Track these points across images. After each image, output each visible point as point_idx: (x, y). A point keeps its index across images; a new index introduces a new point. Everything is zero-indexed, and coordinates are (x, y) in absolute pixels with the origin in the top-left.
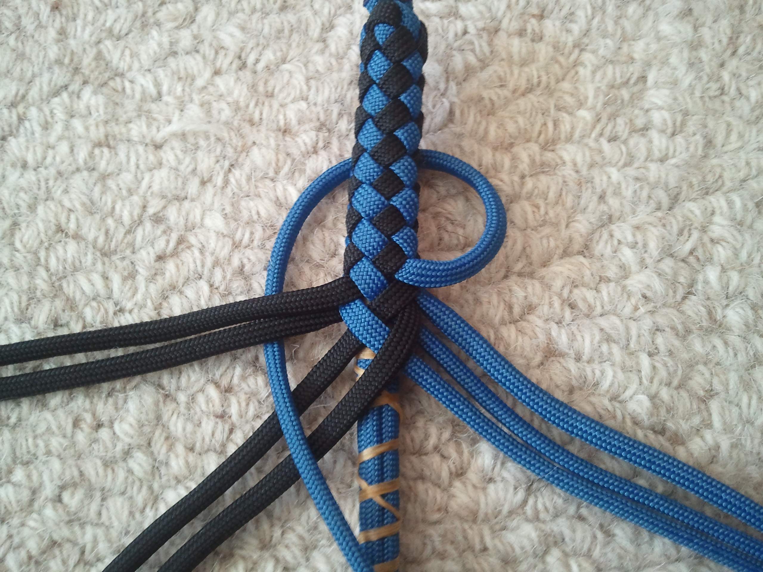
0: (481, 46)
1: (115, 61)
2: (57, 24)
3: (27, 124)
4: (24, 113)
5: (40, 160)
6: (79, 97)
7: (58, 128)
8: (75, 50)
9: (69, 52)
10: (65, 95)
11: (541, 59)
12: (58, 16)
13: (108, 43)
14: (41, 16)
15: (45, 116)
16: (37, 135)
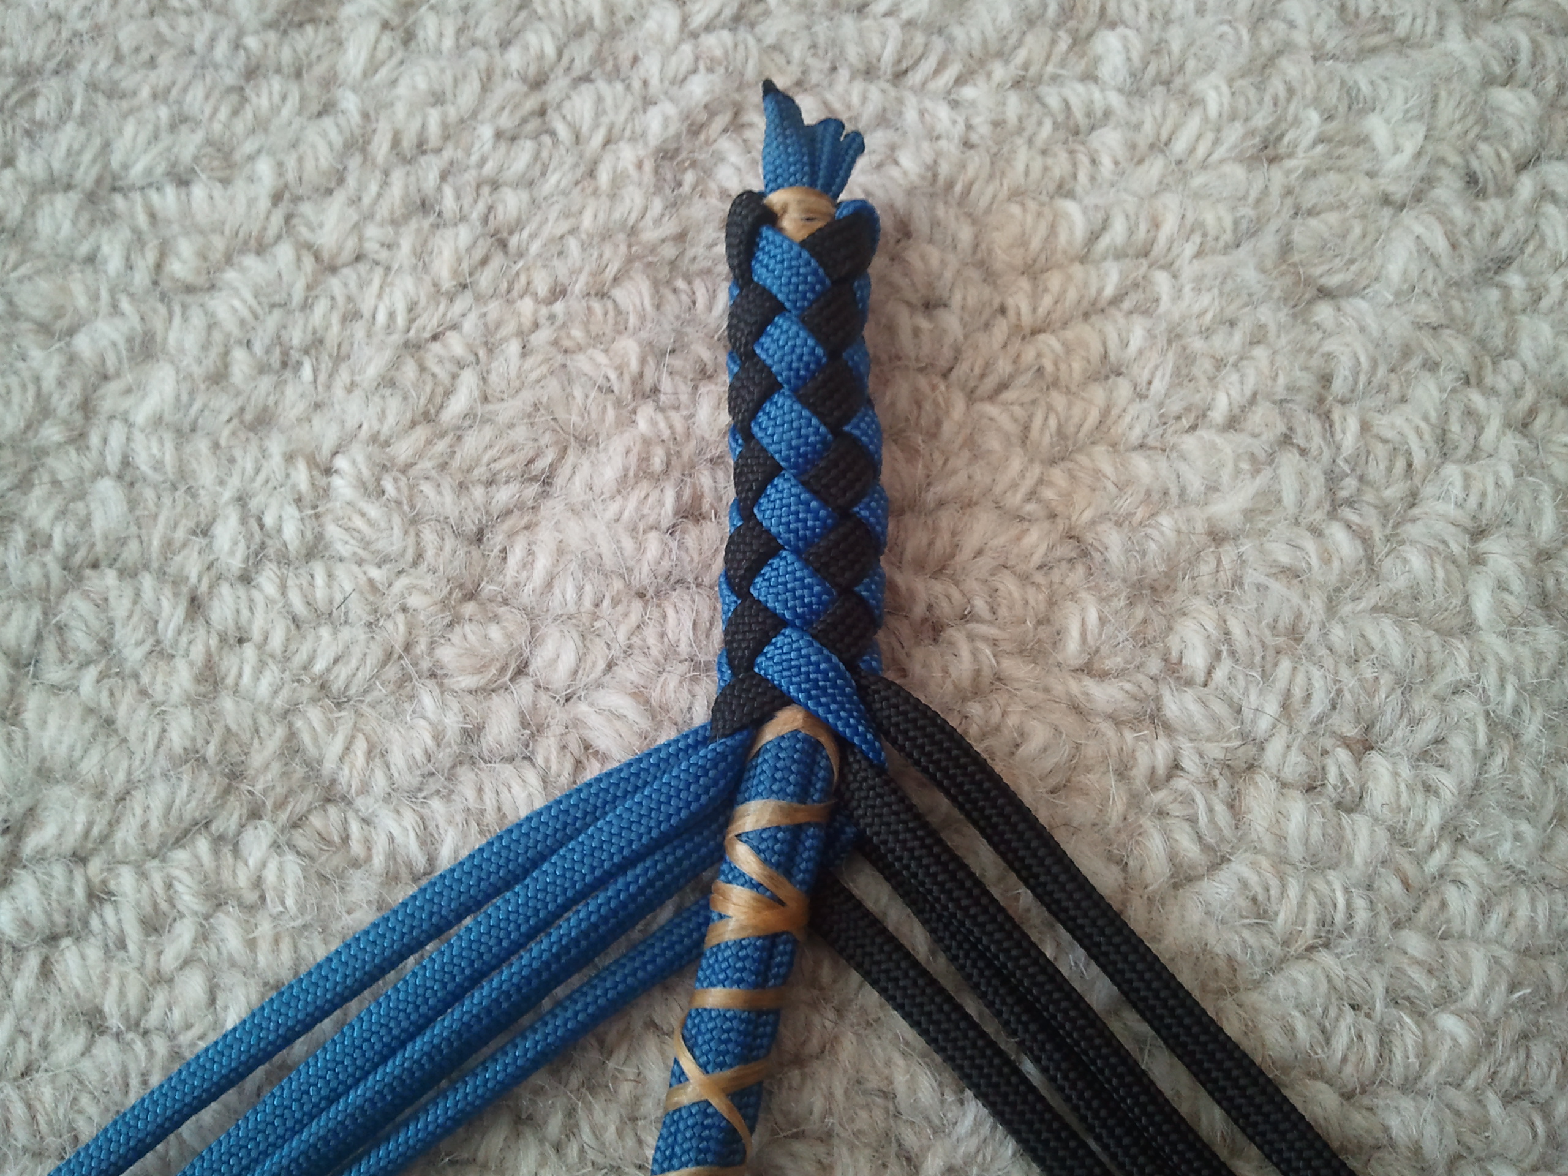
0: (1211, 810)
1: (329, 766)
2: (198, 652)
3: (108, 911)
4: (104, 882)
5: (134, 1012)
6: (236, 851)
7: (184, 933)
8: (234, 727)
9: (219, 729)
10: (203, 845)
11: (1358, 859)
12: (201, 631)
13: (315, 715)
14: (160, 625)
15: (153, 893)
16: (132, 947)
